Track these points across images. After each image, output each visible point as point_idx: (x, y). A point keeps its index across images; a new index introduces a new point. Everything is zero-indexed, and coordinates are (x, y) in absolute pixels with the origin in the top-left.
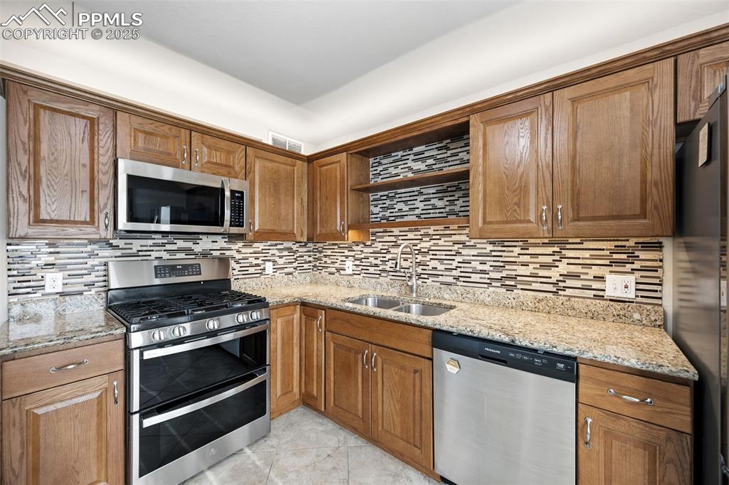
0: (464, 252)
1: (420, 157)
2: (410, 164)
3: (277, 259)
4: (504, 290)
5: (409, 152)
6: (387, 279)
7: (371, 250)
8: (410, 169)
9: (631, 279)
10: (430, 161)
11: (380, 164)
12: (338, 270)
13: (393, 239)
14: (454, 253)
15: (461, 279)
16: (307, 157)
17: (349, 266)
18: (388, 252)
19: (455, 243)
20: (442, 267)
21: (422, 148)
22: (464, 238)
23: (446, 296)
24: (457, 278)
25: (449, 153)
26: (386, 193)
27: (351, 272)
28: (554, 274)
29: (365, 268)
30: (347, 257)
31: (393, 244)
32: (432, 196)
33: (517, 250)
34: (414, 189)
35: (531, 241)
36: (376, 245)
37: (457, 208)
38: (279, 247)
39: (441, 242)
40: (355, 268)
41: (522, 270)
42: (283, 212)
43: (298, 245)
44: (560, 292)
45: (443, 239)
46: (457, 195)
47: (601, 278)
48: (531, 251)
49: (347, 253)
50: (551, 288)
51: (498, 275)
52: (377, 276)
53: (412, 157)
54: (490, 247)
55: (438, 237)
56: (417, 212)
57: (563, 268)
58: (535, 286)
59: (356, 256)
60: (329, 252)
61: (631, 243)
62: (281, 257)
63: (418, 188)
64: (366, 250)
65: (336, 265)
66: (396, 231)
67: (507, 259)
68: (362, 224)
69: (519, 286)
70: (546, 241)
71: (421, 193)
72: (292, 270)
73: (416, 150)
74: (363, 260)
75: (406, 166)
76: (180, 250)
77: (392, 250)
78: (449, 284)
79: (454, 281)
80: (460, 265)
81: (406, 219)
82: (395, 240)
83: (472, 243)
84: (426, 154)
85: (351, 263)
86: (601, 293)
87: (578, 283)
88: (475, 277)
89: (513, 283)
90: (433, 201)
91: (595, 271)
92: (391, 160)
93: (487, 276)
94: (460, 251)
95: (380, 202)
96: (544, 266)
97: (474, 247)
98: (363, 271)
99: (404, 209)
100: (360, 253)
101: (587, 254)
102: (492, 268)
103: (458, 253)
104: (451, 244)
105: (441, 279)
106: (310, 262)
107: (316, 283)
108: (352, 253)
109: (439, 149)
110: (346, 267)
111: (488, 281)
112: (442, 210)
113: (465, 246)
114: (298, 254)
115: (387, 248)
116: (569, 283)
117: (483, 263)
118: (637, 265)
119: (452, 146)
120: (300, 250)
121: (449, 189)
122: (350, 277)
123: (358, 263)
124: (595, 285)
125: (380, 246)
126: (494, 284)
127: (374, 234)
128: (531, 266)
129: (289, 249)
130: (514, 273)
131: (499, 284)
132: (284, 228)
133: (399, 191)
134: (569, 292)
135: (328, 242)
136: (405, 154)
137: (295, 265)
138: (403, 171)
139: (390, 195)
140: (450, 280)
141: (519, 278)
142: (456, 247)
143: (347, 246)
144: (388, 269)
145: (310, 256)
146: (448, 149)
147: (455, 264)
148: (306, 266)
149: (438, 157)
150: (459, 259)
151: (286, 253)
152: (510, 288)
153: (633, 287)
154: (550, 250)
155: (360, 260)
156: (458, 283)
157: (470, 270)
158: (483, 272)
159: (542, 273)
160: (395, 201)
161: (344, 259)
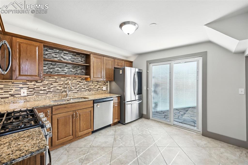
0: (80, 84)
1: (66, 55)
2: (62, 55)
4: (89, 92)
5: (62, 52)
6: (52, 94)
7: (41, 84)
9: (105, 87)
11: (46, 50)
12: (12, 95)
13: (54, 80)
14: (77, 84)
15: (79, 91)
17: (24, 92)
18: (52, 84)
19: (78, 81)
20: (74, 88)
21: (67, 52)
22: (80, 80)
23: (76, 96)
24: (78, 91)
25: (76, 57)
26: (51, 63)
27: (26, 95)
28: (97, 87)
29: (37, 92)
30: (22, 88)
31: (54, 81)
32: (70, 68)
33: (91, 83)
34: (64, 64)
35: (93, 81)
36: (44, 82)
37: (78, 72)
39: (73, 81)
40: (29, 92)
46: (78, 69)
47: (102, 87)
48: (94, 83)
49: (21, 86)
50: (96, 90)
51: (87, 89)
52: (46, 94)
53: (63, 54)
54: (86, 82)
55: (73, 80)
56: (65, 71)
57: (98, 86)
58: (94, 90)
59: (30, 87)
61: (105, 82)
63: (66, 64)
64: (37, 84)
65: (10, 93)
66: (56, 77)
67: (89, 85)
69: (92, 90)
70: (96, 81)
71: (66, 66)
73: (64, 52)
74: (35, 89)
75: (61, 56)
78: (76, 92)
79: (77, 91)
80: (79, 87)
81: (60, 73)
82: (55, 80)
83: (82, 81)
84: (68, 55)
85: (27, 90)
86: (102, 90)
87: (100, 89)
88: (83, 90)
89: (90, 90)
91: (102, 86)
92: (53, 51)
93: (85, 89)
94: (79, 83)
95: (47, 65)
96: (96, 86)
97: (82, 82)
98: (35, 93)
99: (59, 70)
100: (33, 85)
101: (101, 83)
102: (86, 87)
103: (78, 84)
104: (76, 82)
105: (74, 91)
108: (27, 86)
109: (73, 55)
111: (86, 90)
112: (74, 72)
113: (80, 82)
115: (51, 83)
116: (99, 89)
117: (84, 86)
118: (106, 85)
119: (77, 56)
121: (76, 67)
122: (27, 97)
123: (32, 90)
124: (102, 88)
125: (47, 82)
128: (93, 86)
130: (91, 88)
131: (88, 91)
133: (57, 63)
136: (60, 51)
138: (59, 57)
139: (52, 64)
140: (76, 91)
141: (91, 89)
142: (78, 82)
143: (22, 82)
144: (51, 91)
146: (76, 56)
147: (77, 87)
149: (73, 57)
152: (90, 91)
153: (106, 88)
154: (96, 83)
155: (34, 89)
156: (79, 92)
157: (81, 88)
158: (84, 88)
159: (95, 87)
160: (55, 66)
161: (19, 89)
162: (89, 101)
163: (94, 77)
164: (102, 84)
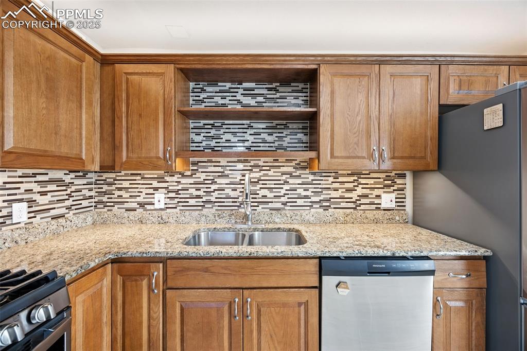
0: (291, 181)
1: (248, 93)
2: (239, 97)
3: (37, 197)
4: (321, 210)
5: (239, 86)
6: (213, 210)
7: (192, 181)
8: (239, 102)
9: (393, 196)
10: (261, 99)
11: (203, 90)
12: (142, 205)
13: (220, 169)
14: (282, 182)
15: (288, 204)
16: (102, 55)
17: (160, 199)
18: (214, 182)
19: (283, 174)
20: (272, 195)
21: (252, 85)
22: (291, 169)
23: (277, 220)
24: (285, 204)
25: (278, 95)
26: (211, 122)
27: (163, 206)
28: (354, 195)
29: (183, 200)
30: (156, 189)
31: (220, 174)
32: (262, 131)
33: (331, 179)
34: (244, 122)
35: (340, 172)
36: (198, 175)
37: (285, 144)
38: (39, 178)
39: (270, 173)
40: (168, 201)
41: (334, 194)
42: (63, 125)
43: (73, 175)
44: (358, 208)
45: (272, 170)
46: (286, 132)
47: (378, 197)
48: (341, 179)
49: (155, 184)
50: (352, 205)
51: (317, 199)
52: (200, 208)
53: (241, 91)
54: (311, 177)
55: (268, 168)
56: (247, 144)
57: (360, 191)
58: (343, 205)
59: (170, 188)
60: (126, 184)
61: (393, 174)
62: (43, 194)
63: (248, 122)
64: (183, 181)
65: (138, 199)
66: (223, 161)
67: (324, 186)
68: (185, 151)
69: (332, 206)
70: (350, 172)
71: (250, 127)
72: (64, 211)
73: (245, 85)
74: (180, 192)
75: (235, 98)
77: (218, 181)
78: (278, 209)
79: (283, 206)
80: (287, 192)
81: (234, 149)
82: (222, 170)
83: (297, 174)
84: (256, 92)
85: (164, 196)
86: (379, 206)
87: (367, 201)
88: (300, 202)
89: (328, 204)
90: (263, 136)
91: (376, 192)
92: (217, 89)
93: (309, 200)
94: (288, 180)
95: (203, 131)
96: (349, 190)
97: (299, 177)
98: (180, 204)
99: (232, 140)
100: (176, 184)
101: (372, 181)
102: (313, 194)
103: (286, 182)
104: (280, 174)
105: (270, 205)
106: (91, 197)
107: (104, 223)
108: (165, 185)
109: (269, 89)
110: (156, 201)
111: (310, 204)
112: (272, 145)
113: (292, 176)
114: (73, 188)
115: (212, 178)
116: (363, 201)
117: (306, 190)
118: (395, 188)
119: (281, 89)
120: (77, 182)
121: (278, 127)
122: (163, 212)
123: (173, 195)
124: (377, 201)
125: (203, 176)
126: (314, 206)
127: (194, 164)
128: (340, 191)
129: (58, 182)
130: (329, 196)
131: (318, 206)
132: (65, 150)
133: (226, 122)
134: (363, 207)
135: (123, 173)
136: (233, 86)
137: (68, 203)
138: (231, 102)
139: (216, 125)
140: (279, 205)
141: (332, 200)
142: (284, 177)
143: (156, 176)
144: (213, 199)
145: (90, 190)
146: (277, 91)
147: (283, 192)
148: (85, 203)
149: (268, 96)
150: (286, 187)
151: (52, 187)
152: (326, 208)
153: (394, 200)
154: (351, 179)
155: (177, 192)
156: (287, 208)
157: (296, 196)
158: (306, 197)
159: (347, 195)
160: (222, 131)
161: (151, 191)
162: (298, 258)
163: (332, 156)
164: (375, 183)
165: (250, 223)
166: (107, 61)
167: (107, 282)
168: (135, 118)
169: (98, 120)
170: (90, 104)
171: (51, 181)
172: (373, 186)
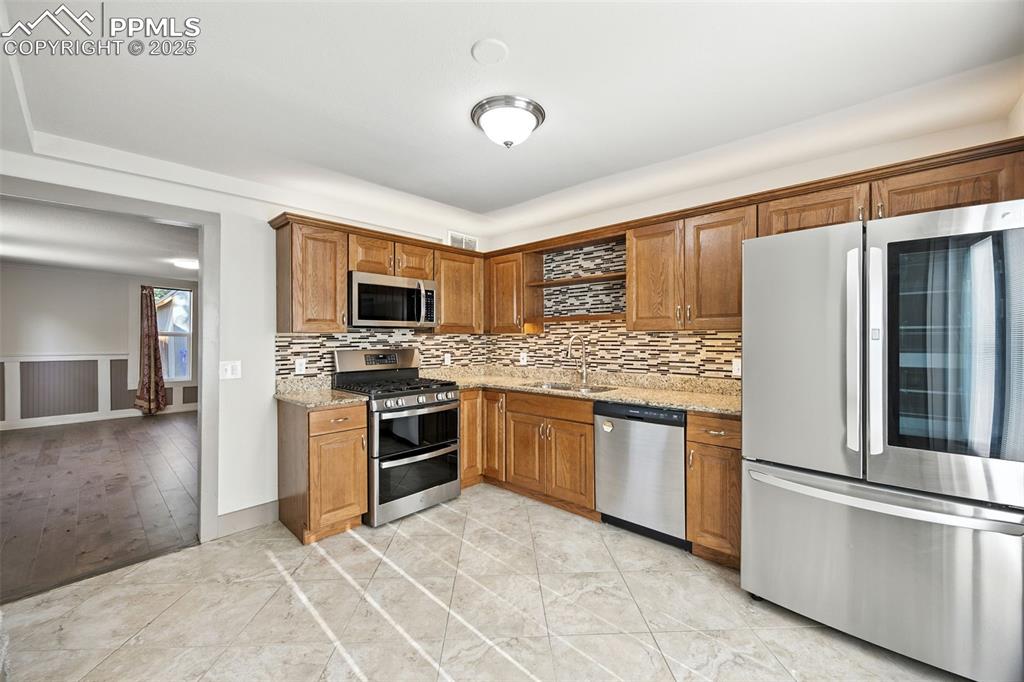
0: (627, 342)
1: (589, 256)
2: (581, 262)
3: (454, 351)
4: (659, 375)
5: (580, 252)
6: (560, 369)
7: (545, 342)
8: (581, 267)
10: (598, 261)
11: (553, 261)
12: (513, 361)
13: (565, 331)
14: (619, 343)
15: (625, 366)
16: (485, 254)
17: (524, 358)
18: (561, 343)
19: (620, 334)
20: (609, 356)
21: (592, 248)
22: (627, 330)
24: (621, 366)
25: (615, 255)
26: (559, 288)
27: (526, 364)
28: (697, 359)
29: (539, 359)
30: (521, 349)
31: (565, 336)
32: (600, 292)
33: (669, 340)
34: (585, 285)
35: (680, 332)
36: (550, 336)
38: (456, 339)
39: (608, 334)
40: (529, 359)
41: (673, 357)
42: (464, 307)
43: (472, 337)
44: (702, 375)
45: (610, 331)
46: (621, 292)
47: (729, 362)
48: (680, 341)
49: (521, 345)
50: (694, 371)
51: (655, 362)
52: (551, 366)
53: (582, 256)
54: (648, 338)
55: (605, 329)
56: (587, 306)
57: (703, 354)
58: (683, 370)
59: (531, 348)
60: (503, 345)
62: (458, 349)
63: (588, 285)
64: (539, 342)
65: (511, 357)
66: (568, 324)
67: (661, 348)
68: (536, 318)
69: (671, 371)
70: (691, 332)
71: (590, 290)
72: (467, 362)
73: (586, 250)
74: (537, 352)
75: (577, 264)
76: (379, 342)
77: (565, 342)
78: (615, 371)
79: (619, 368)
80: (624, 354)
81: (577, 312)
82: (567, 332)
83: (633, 335)
84: (595, 254)
85: (526, 354)
86: (729, 374)
87: (714, 367)
88: (637, 364)
89: (666, 368)
90: (601, 297)
91: (725, 357)
92: (563, 257)
93: (646, 363)
94: (624, 341)
95: (553, 297)
97: (635, 338)
98: (538, 362)
99: (575, 304)
100: (534, 344)
101: (720, 343)
102: (650, 356)
103: (623, 344)
104: (617, 335)
105: (608, 366)
106: (483, 354)
107: (490, 374)
108: (527, 345)
109: (606, 250)
110: (520, 358)
111: (647, 367)
112: (609, 305)
113: (628, 337)
114: (473, 347)
115: (559, 339)
116: (708, 366)
117: (643, 352)
119: (616, 248)
120: (475, 342)
121: (615, 287)
122: (525, 368)
123: (532, 354)
124: (726, 368)
125: (553, 338)
126: (652, 370)
127: (547, 327)
128: (680, 354)
129: (464, 341)
130: (667, 360)
131: (655, 370)
132: (464, 322)
133: (571, 287)
134: (707, 374)
135: (502, 335)
136: (576, 252)
137: (470, 357)
138: (574, 268)
139: (563, 290)
140: (616, 367)
141: (670, 364)
142: (621, 338)
143: (521, 338)
144: (561, 359)
145: (483, 348)
146: (613, 251)
147: (620, 353)
148: (480, 358)
149: (605, 257)
150: (623, 348)
151: (461, 345)
152: (664, 373)
154: (693, 340)
155: (535, 351)
156: (623, 370)
157: (633, 358)
158: (643, 359)
159: (688, 359)
160: (567, 296)
161: (518, 350)
163: (637, 318)
164: (724, 345)
165: (584, 381)
166: (487, 256)
167: (479, 400)
168: (501, 295)
169: (482, 299)
170: (477, 290)
171: (461, 341)
172: (721, 349)
